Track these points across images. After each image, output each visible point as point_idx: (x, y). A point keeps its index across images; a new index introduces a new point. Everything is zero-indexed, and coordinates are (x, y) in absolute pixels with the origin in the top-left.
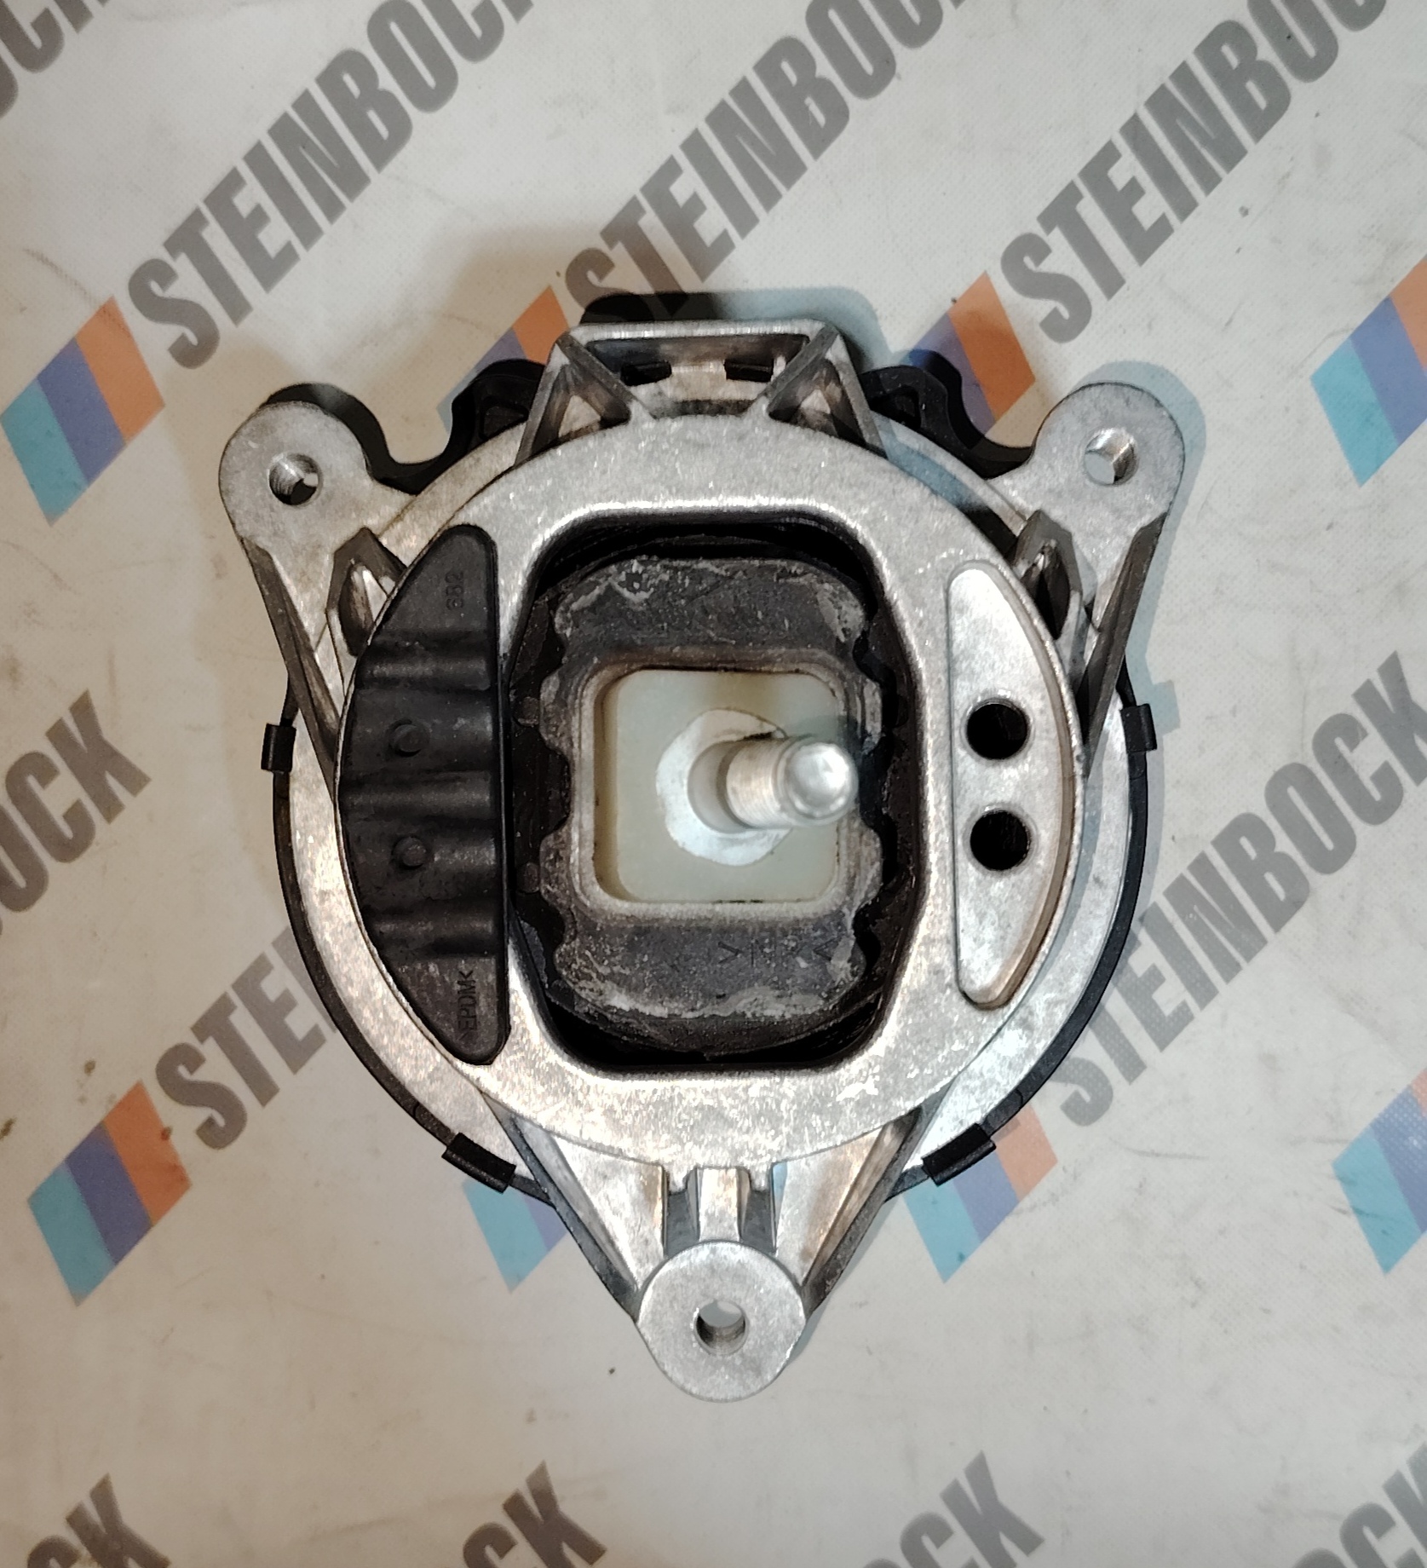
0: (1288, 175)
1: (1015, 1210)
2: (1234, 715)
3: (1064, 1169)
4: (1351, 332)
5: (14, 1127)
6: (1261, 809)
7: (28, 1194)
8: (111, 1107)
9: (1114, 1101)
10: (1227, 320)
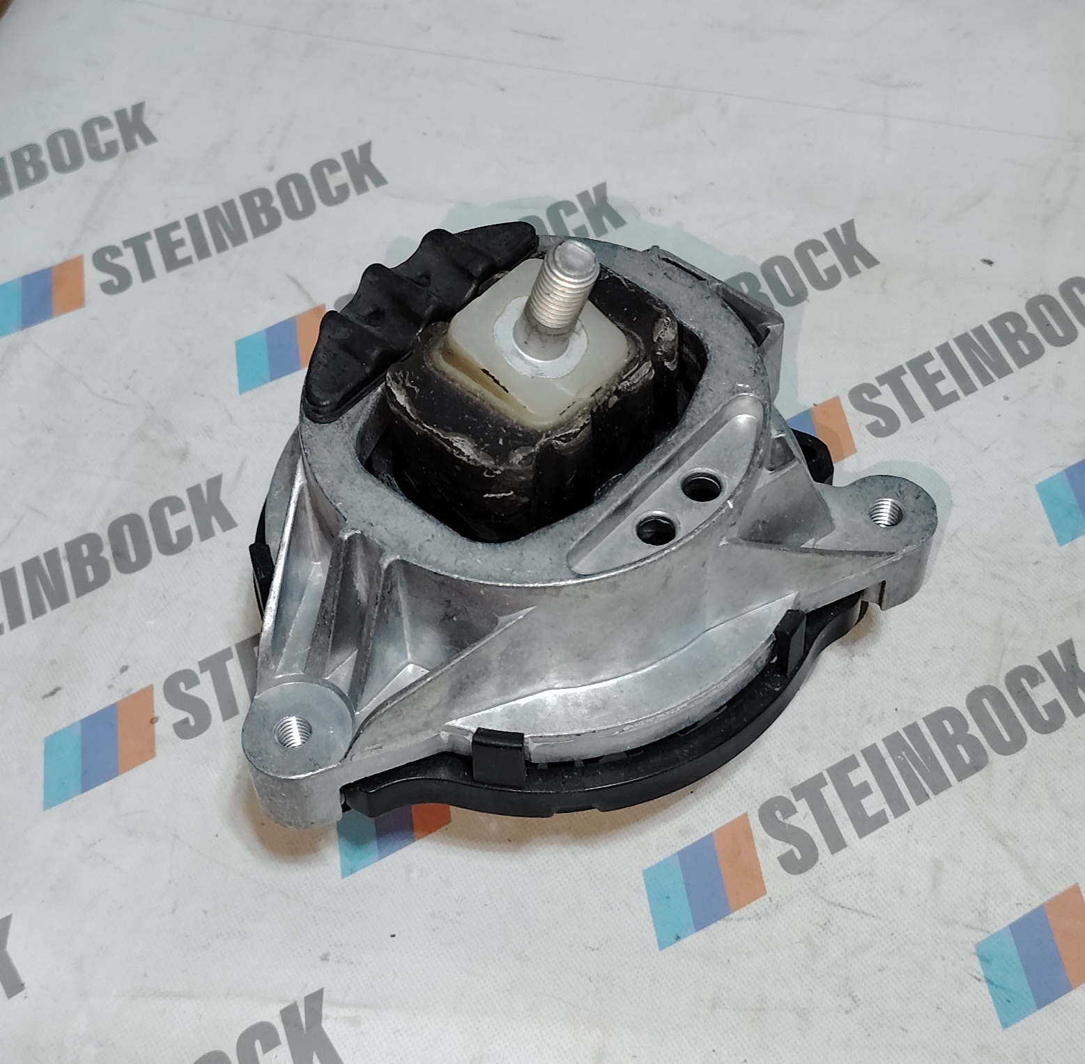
0: (1037, 387)
1: (727, 917)
2: (953, 650)
3: (770, 898)
4: (1064, 468)
5: (59, 692)
6: (962, 707)
7: (47, 734)
8: (126, 695)
9: (818, 863)
10: (986, 447)
